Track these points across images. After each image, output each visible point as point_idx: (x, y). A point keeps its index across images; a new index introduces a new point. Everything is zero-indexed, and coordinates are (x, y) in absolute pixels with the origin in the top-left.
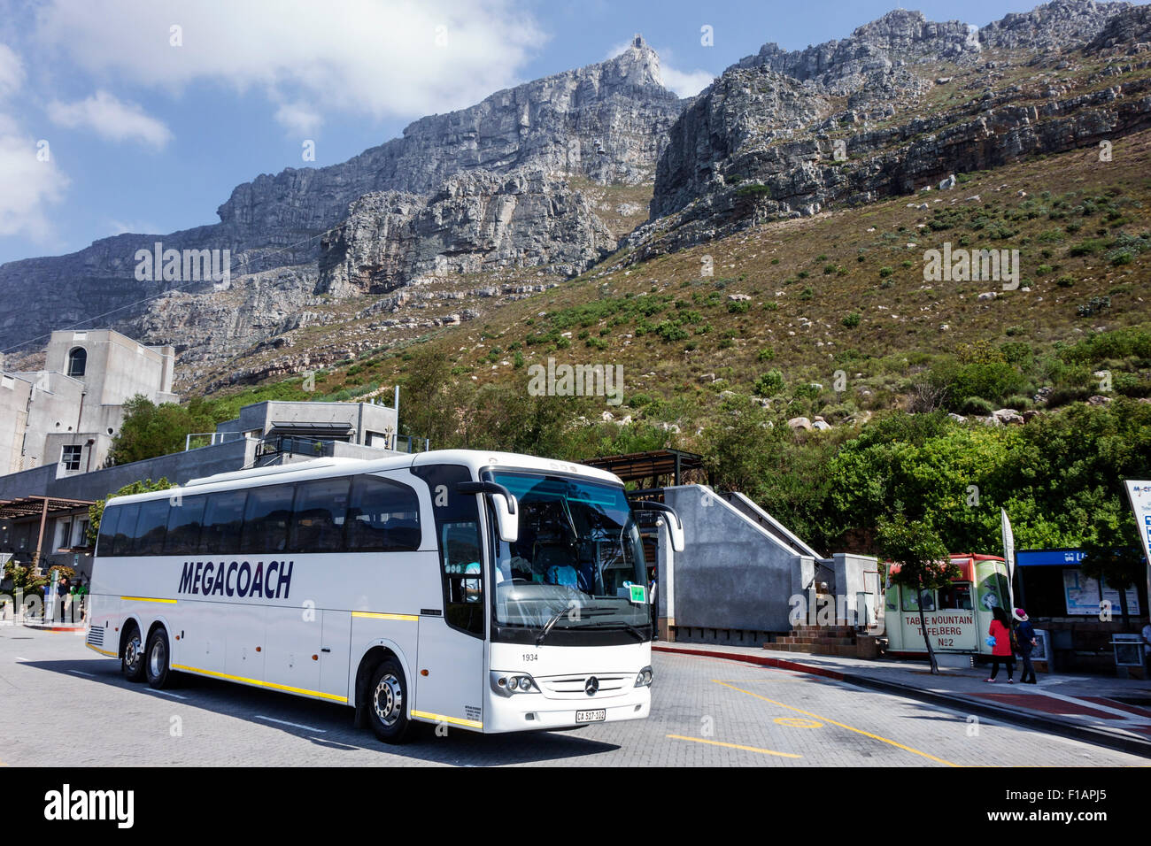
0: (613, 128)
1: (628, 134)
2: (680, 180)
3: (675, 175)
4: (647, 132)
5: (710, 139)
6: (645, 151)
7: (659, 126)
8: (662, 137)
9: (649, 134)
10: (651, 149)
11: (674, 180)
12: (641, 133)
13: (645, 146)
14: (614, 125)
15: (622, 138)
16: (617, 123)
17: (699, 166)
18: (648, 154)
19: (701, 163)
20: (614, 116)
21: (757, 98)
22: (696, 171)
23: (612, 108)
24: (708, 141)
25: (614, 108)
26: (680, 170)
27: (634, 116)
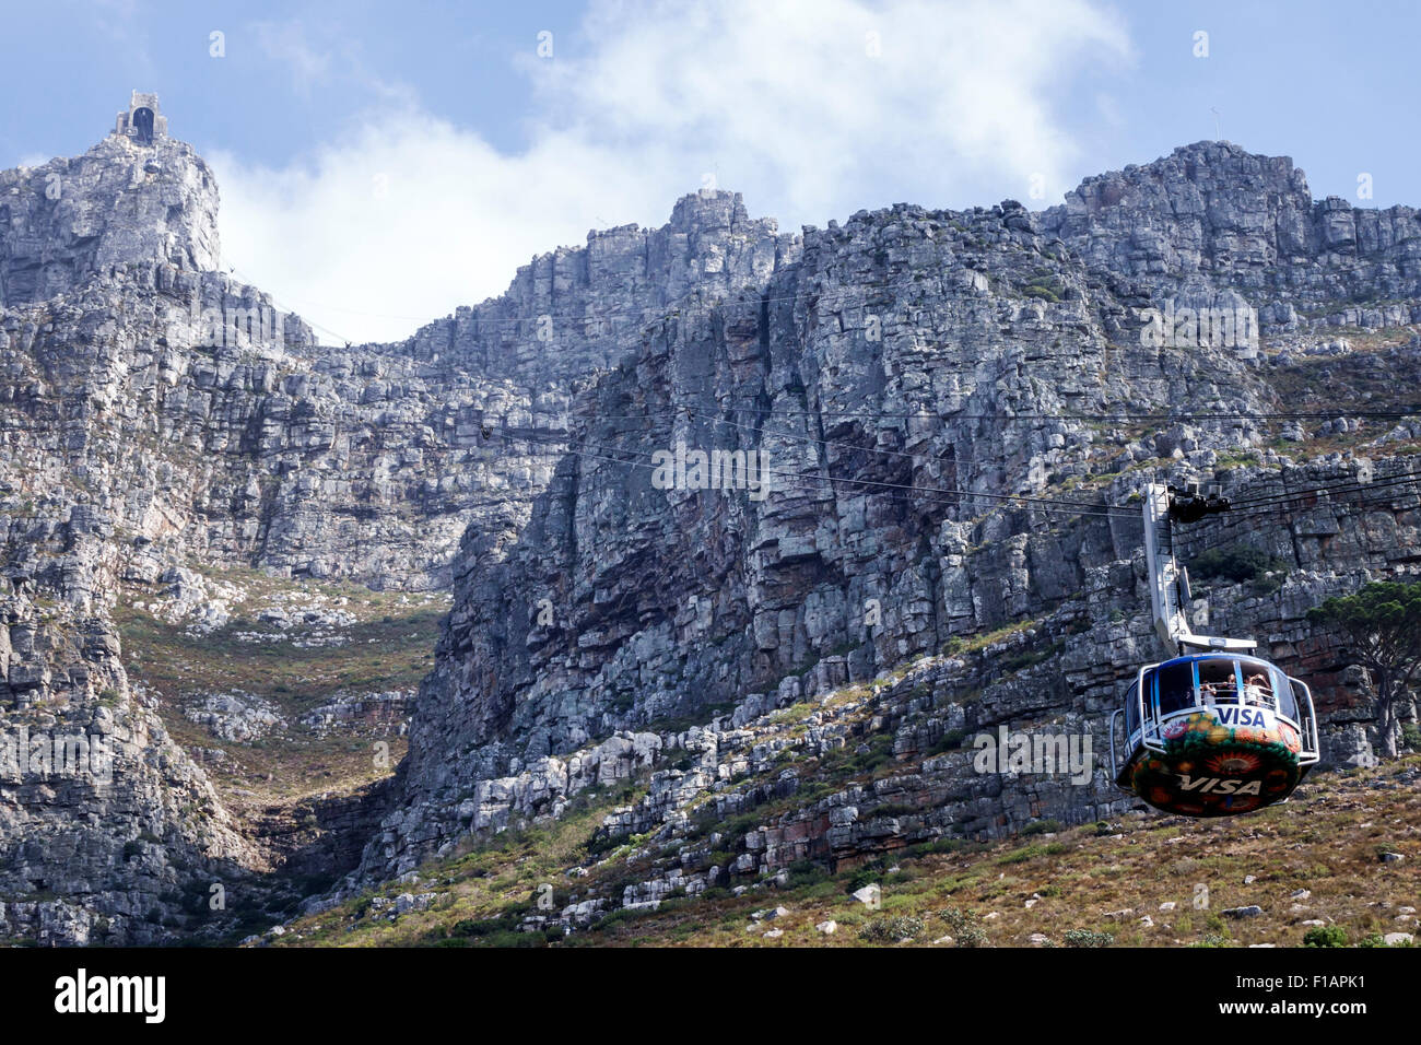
0: (99, 406)
1: (150, 439)
2: (631, 599)
3: (611, 576)
4: (222, 444)
5: (823, 439)
6: (212, 515)
7: (273, 429)
8: (282, 470)
9: (229, 453)
10: (237, 511)
11: (602, 597)
12: (200, 445)
13: (215, 494)
14: (99, 396)
15: (131, 449)
16: (112, 389)
17: (773, 543)
18: (225, 527)
19: (781, 533)
20: (104, 361)
21: (1027, 315)
22: (755, 562)
23: (100, 332)
24: (813, 453)
25: (105, 331)
26: (638, 559)
27: (172, 377)
